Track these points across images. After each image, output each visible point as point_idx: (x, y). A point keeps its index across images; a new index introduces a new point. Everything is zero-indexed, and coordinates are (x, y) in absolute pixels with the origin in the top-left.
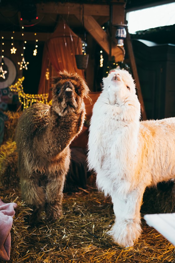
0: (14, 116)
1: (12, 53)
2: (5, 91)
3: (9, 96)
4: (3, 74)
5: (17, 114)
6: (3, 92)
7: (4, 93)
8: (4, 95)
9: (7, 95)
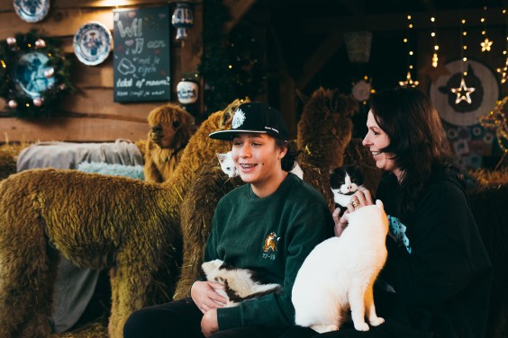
0: (490, 178)
1: (484, 49)
2: (477, 131)
3: (485, 139)
4: (468, 94)
5: (496, 174)
6: (472, 131)
7: (475, 134)
8: (474, 138)
9: (480, 137)
